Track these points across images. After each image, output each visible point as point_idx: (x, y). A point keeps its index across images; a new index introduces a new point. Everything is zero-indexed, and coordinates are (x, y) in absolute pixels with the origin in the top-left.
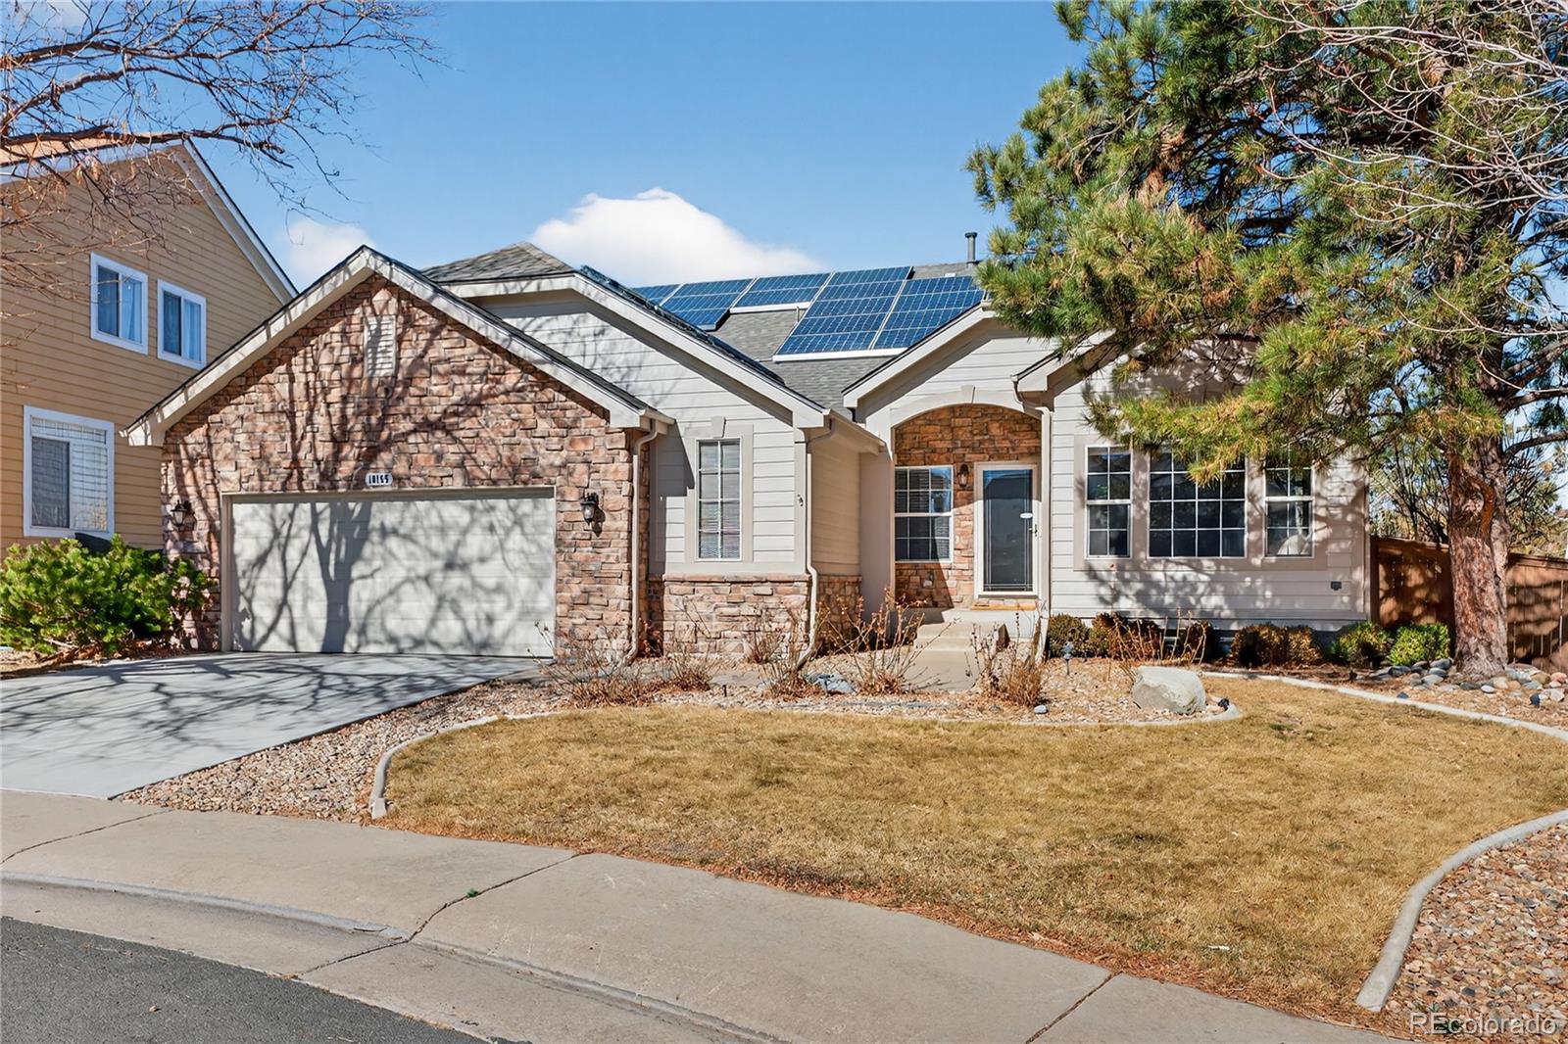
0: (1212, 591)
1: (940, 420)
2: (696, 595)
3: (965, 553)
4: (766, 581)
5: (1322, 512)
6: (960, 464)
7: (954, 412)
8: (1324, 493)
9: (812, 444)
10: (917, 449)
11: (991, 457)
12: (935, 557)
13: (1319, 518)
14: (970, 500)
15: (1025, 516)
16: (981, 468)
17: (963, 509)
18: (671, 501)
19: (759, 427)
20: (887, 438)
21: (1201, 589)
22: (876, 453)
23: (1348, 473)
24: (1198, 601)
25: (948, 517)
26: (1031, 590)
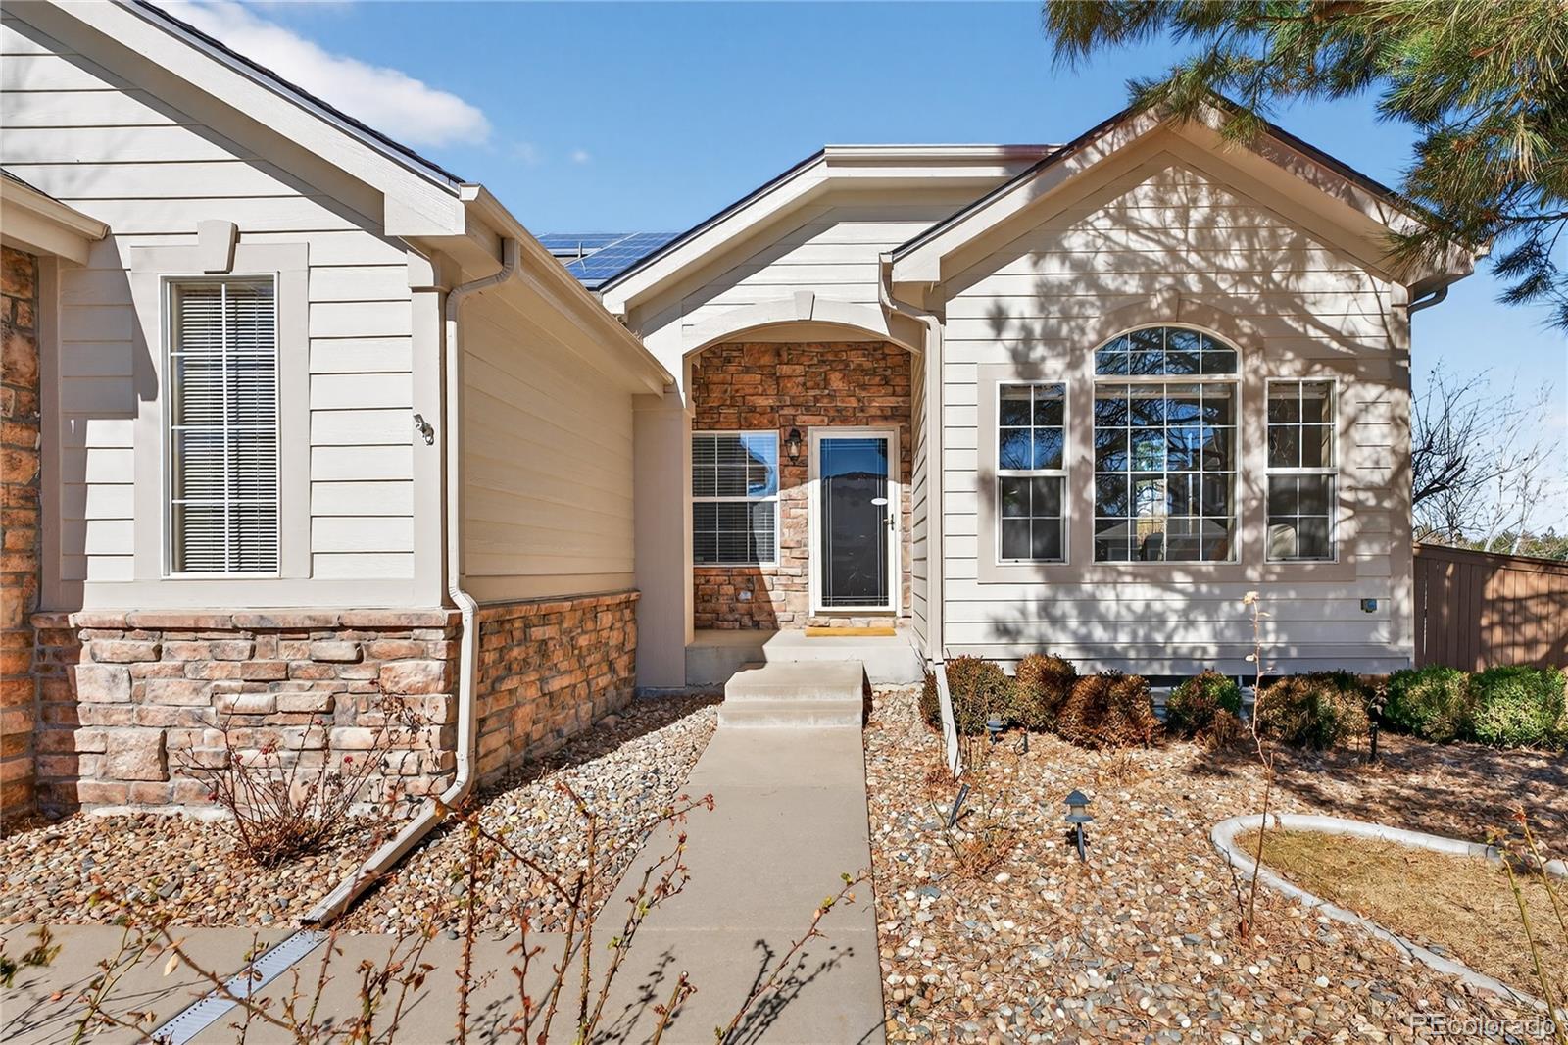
0: (1190, 624)
1: (760, 367)
2: (166, 663)
3: (796, 553)
4: (342, 628)
5: (1347, 496)
6: (789, 429)
7: (779, 354)
8: (1351, 468)
9: (459, 297)
10: (729, 406)
11: (832, 420)
12: (755, 558)
13: (1344, 504)
14: (803, 479)
15: (877, 501)
16: (816, 436)
17: (794, 492)
18: (98, 431)
19: (325, 249)
20: (676, 370)
21: (1173, 620)
22: (660, 393)
23: (1384, 437)
24: (1169, 638)
25: (772, 503)
26: (886, 604)
